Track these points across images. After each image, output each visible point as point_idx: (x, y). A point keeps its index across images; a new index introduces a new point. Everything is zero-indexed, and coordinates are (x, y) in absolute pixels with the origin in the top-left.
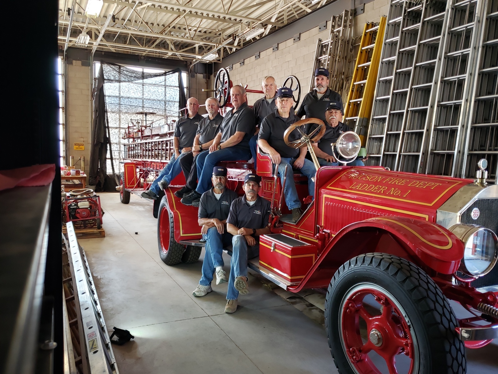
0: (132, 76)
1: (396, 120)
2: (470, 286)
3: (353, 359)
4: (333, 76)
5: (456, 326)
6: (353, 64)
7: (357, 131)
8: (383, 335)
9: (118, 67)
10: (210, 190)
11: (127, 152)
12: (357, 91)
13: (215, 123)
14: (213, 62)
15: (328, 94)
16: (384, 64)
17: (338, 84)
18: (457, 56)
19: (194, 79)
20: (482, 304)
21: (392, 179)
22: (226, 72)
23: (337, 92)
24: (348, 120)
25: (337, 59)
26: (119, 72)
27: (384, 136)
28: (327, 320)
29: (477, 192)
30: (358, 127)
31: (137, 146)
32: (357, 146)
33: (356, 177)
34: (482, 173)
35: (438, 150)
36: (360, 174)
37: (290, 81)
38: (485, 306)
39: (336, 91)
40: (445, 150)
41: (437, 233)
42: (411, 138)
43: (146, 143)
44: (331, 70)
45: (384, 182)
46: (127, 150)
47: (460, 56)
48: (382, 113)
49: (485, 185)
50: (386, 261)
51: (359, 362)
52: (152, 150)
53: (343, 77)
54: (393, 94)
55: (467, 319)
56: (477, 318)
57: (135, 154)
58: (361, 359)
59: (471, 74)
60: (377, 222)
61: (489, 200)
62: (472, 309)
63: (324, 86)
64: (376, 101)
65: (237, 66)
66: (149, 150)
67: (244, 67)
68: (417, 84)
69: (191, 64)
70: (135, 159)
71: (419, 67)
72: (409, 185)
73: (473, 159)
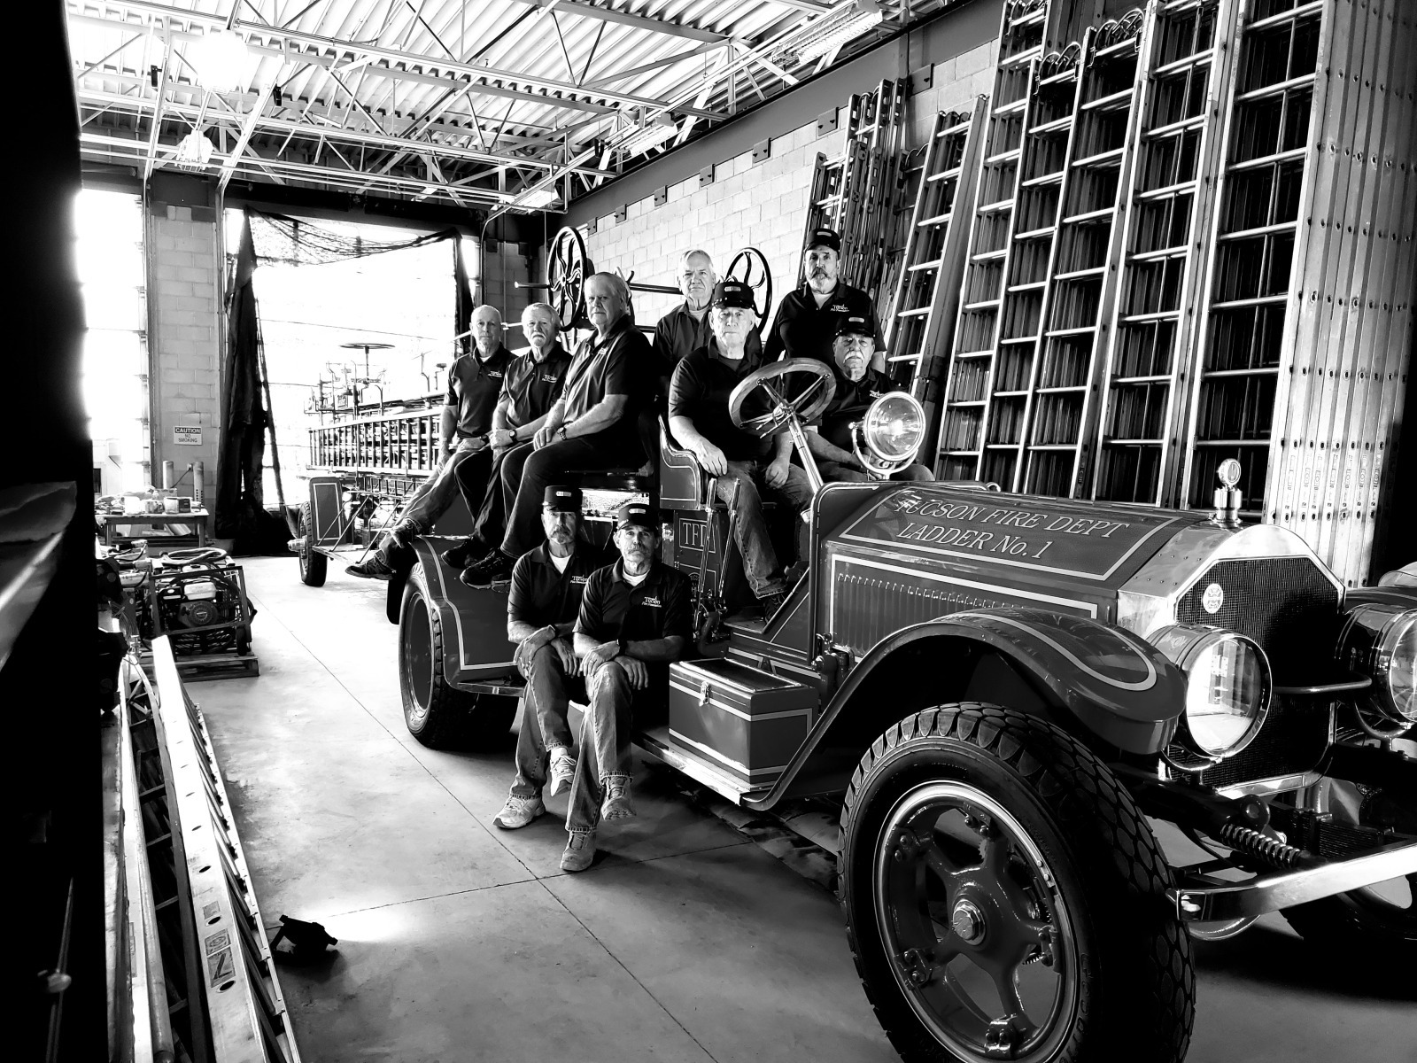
0: (329, 250)
1: (1014, 363)
2: (1201, 783)
3: (911, 977)
4: (855, 250)
5: (1166, 886)
6: (907, 219)
7: (917, 392)
8: (986, 915)
9: (292, 224)
10: (541, 548)
11: (318, 450)
12: (917, 288)
13: (546, 371)
14: (545, 211)
15: (841, 294)
16: (984, 219)
17: (868, 271)
18: (1164, 200)
19: (496, 257)
20: (1230, 827)
21: (1006, 512)
22: (576, 239)
23: (865, 290)
24: (895, 363)
25: (865, 206)
26: (295, 239)
27: (986, 403)
28: (843, 880)
29: (1215, 544)
30: (919, 382)
31: (343, 434)
32: (915, 430)
33: (913, 509)
34: (1229, 494)
35: (1120, 439)
36: (923, 502)
37: (744, 260)
38: (1240, 832)
39: (863, 289)
40: (1139, 438)
41: (1118, 648)
42: (1055, 409)
43: (367, 425)
44: (850, 235)
45: (985, 521)
46: (318, 445)
47: (1170, 199)
48: (981, 344)
49: (1236, 525)
50: (991, 725)
51: (926, 986)
52: (385, 443)
53: (880, 253)
54: (1008, 295)
55: (1196, 867)
56: (1220, 864)
57: (338, 454)
58: (933, 977)
59: (1199, 246)
60: (968, 623)
61: (1245, 562)
62: (1206, 839)
63: (829, 275)
64: (965, 313)
65: (607, 222)
66: (376, 444)
67: (626, 226)
68: (1068, 271)
69: (486, 216)
70: (338, 468)
71: (1071, 226)
72: (1049, 528)
73: (1208, 460)
